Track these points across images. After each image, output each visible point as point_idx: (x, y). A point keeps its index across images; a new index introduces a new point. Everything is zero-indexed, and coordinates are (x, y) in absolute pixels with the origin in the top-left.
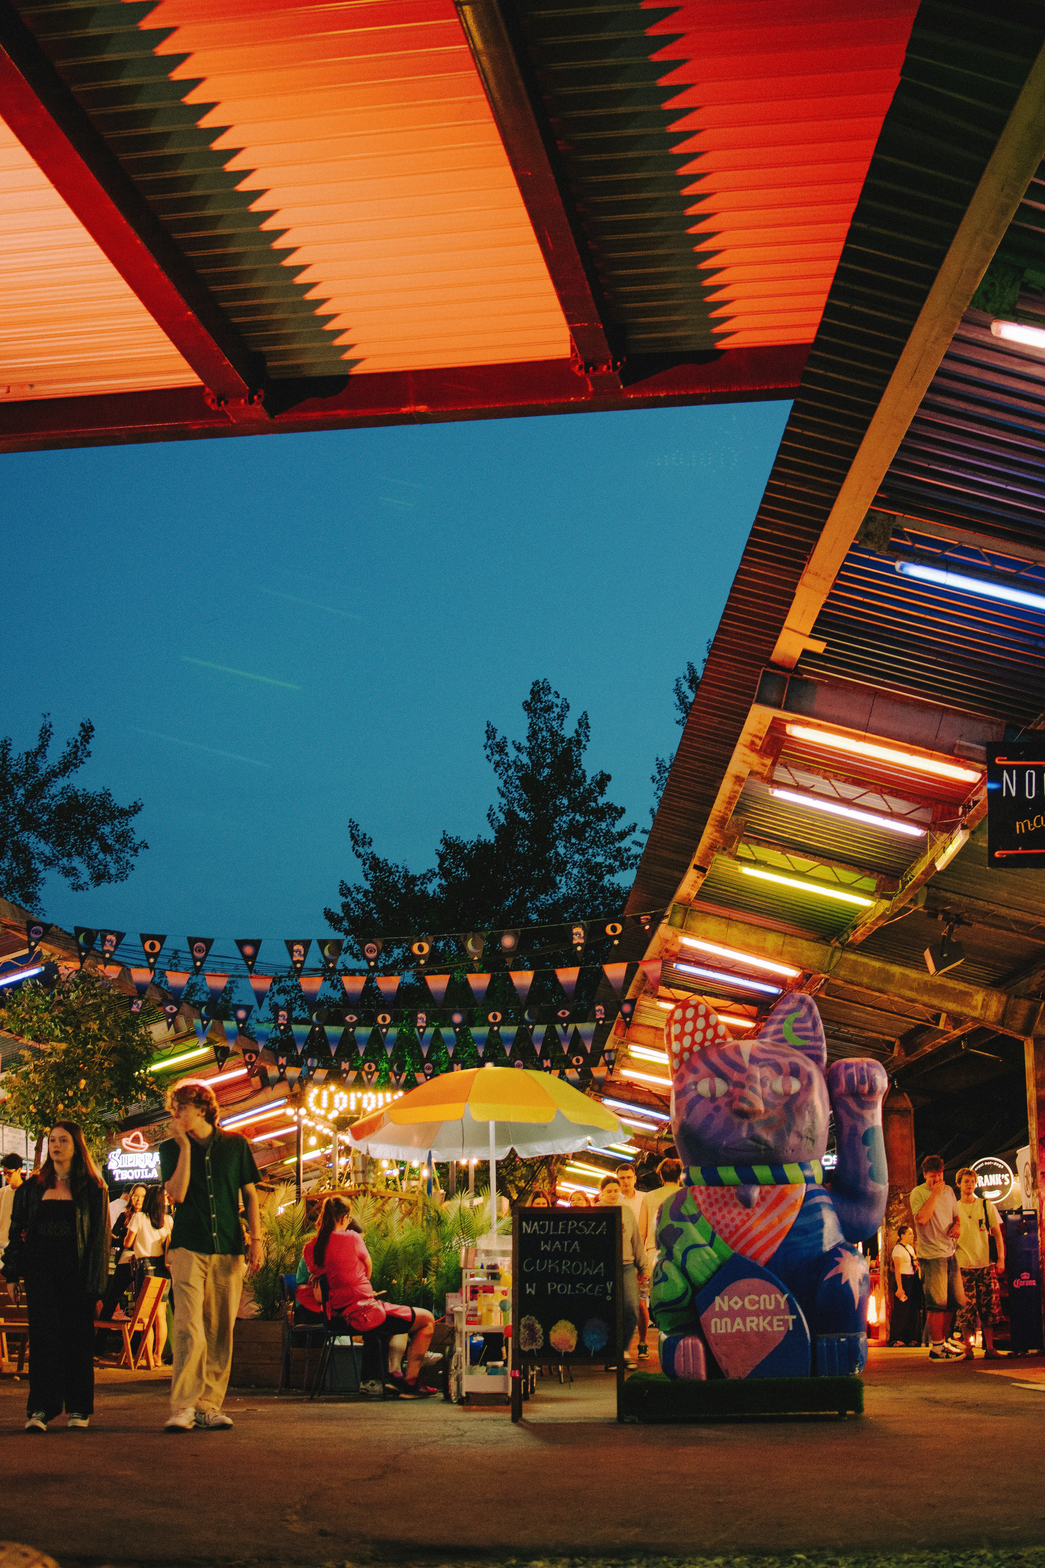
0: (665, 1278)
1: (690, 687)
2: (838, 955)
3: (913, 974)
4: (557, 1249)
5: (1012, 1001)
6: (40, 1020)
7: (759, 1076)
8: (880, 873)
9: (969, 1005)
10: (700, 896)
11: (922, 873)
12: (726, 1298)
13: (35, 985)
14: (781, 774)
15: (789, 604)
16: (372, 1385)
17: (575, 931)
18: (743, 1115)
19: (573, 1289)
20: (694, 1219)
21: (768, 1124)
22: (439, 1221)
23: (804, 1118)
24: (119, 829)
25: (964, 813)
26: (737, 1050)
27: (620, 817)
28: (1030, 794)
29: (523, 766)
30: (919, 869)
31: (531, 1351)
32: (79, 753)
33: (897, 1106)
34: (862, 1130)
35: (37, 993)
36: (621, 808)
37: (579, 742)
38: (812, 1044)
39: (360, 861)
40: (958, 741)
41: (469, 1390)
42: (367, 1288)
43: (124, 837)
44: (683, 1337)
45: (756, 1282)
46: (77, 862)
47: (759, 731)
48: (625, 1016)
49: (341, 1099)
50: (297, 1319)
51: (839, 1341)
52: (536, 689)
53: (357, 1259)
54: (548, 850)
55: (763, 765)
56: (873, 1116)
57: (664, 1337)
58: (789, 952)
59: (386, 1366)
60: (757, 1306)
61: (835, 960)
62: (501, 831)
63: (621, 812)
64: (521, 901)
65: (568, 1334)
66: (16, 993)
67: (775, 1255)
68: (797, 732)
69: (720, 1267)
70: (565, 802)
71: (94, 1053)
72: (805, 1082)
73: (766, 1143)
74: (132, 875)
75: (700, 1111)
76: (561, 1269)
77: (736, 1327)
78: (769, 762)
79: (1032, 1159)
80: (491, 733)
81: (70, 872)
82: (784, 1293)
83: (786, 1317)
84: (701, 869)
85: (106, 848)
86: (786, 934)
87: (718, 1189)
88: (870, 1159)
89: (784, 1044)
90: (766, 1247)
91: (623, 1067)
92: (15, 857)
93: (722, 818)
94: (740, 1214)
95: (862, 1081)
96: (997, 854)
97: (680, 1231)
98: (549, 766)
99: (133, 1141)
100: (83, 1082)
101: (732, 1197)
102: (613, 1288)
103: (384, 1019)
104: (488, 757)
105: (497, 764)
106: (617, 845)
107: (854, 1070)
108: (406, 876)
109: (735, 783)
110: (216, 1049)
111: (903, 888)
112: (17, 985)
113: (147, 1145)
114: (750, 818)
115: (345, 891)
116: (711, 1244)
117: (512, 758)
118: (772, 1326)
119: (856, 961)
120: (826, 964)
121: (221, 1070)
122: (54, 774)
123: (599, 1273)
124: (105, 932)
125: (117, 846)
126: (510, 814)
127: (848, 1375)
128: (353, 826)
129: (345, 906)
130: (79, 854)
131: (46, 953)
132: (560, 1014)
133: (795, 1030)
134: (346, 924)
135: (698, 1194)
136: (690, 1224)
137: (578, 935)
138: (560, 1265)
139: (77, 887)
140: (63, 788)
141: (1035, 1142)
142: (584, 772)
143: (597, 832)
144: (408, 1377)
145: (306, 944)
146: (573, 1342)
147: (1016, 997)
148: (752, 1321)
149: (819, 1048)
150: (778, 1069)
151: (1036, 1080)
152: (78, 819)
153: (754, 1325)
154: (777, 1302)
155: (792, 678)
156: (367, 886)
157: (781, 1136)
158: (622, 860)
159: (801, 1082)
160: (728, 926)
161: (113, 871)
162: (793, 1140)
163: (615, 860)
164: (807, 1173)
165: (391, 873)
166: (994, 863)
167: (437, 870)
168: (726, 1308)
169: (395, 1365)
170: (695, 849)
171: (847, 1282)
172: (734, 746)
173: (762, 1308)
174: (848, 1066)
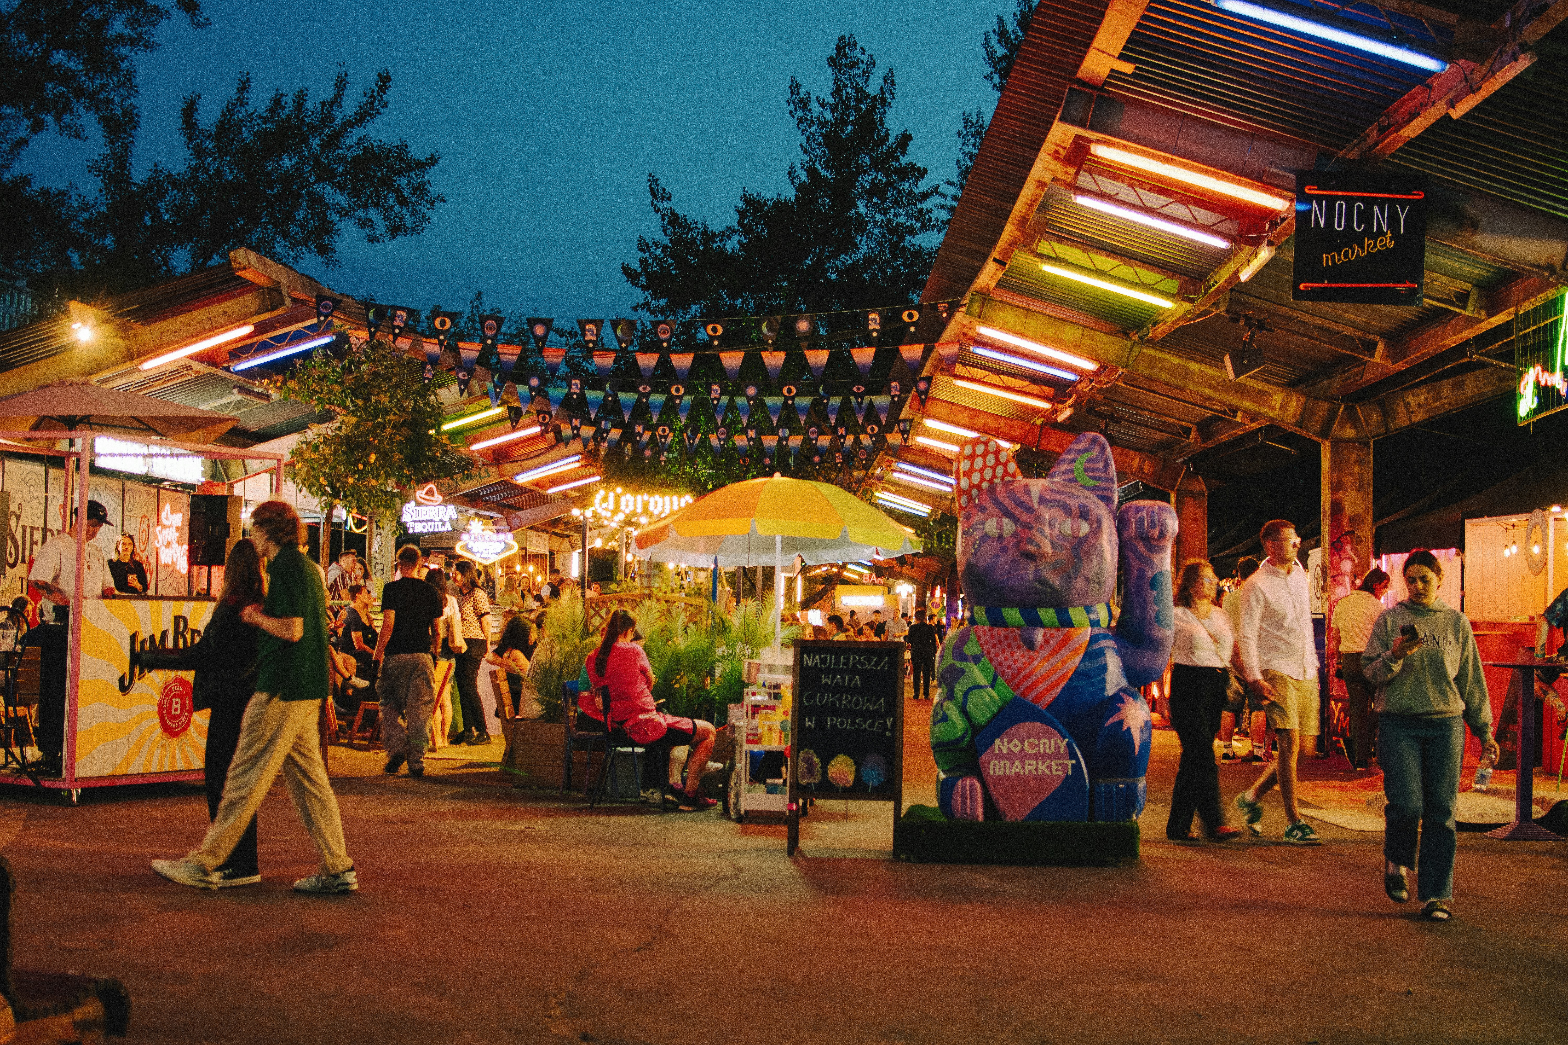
0: (945, 718)
1: (999, 41)
2: (1137, 349)
3: (1212, 372)
4: (837, 683)
5: (1311, 403)
6: (331, 391)
7: (1047, 518)
8: (1181, 274)
9: (1268, 405)
10: (1000, 285)
11: (1226, 281)
12: (1006, 741)
13: (326, 356)
14: (1084, 180)
15: (1099, 23)
16: (653, 793)
17: (871, 316)
18: (1030, 557)
19: (853, 724)
20: (976, 659)
21: (1056, 568)
22: (722, 629)
23: (1091, 561)
24: (416, 182)
25: (1271, 230)
26: (1027, 489)
27: (923, 177)
28: (1339, 226)
29: (827, 122)
30: (1223, 275)
31: (809, 784)
32: (376, 104)
33: (1191, 488)
34: (1149, 575)
35: (328, 364)
36: (925, 169)
37: (883, 101)
38: (1103, 485)
39: (659, 215)
40: (1267, 168)
41: (748, 808)
42: (649, 701)
43: (420, 190)
44: (961, 777)
45: (1037, 725)
46: (373, 214)
47: (1064, 141)
48: (920, 393)
49: (627, 501)
50: (579, 727)
51: (1117, 787)
52: (841, 45)
53: (638, 673)
54: (850, 210)
55: (1067, 173)
56: (1162, 560)
57: (942, 776)
58: (1087, 345)
59: (666, 778)
60: (1036, 750)
61: (1133, 355)
62: (802, 189)
63: (923, 173)
64: (819, 263)
65: (846, 769)
66: (307, 363)
67: (1057, 699)
68: (1102, 152)
69: (1001, 709)
70: (867, 160)
71: (385, 427)
72: (1094, 526)
73: (1052, 586)
74: (428, 227)
75: (988, 551)
76: (841, 704)
77: (1014, 770)
78: (1072, 171)
79: (1324, 562)
80: (795, 88)
81: (366, 223)
82: (1064, 737)
83: (1065, 762)
84: (1001, 262)
85: (403, 201)
86: (1085, 327)
87: (1001, 629)
88: (1156, 603)
89: (1073, 485)
90: (1047, 691)
91: (917, 434)
92: (311, 208)
93: (1024, 218)
94: (1023, 656)
95: (1152, 525)
96: (1302, 287)
97: (962, 672)
98: (853, 123)
99: (427, 493)
100: (373, 457)
101: (1015, 638)
102: (894, 724)
103: (678, 390)
104: (791, 112)
105: (800, 120)
106: (919, 206)
107: (1144, 514)
108: (705, 233)
109: (1037, 187)
110: (510, 409)
111: (1206, 293)
112: (307, 355)
113: (441, 498)
114: (1052, 215)
115: (643, 246)
116: (993, 686)
117: (816, 114)
118: (1051, 771)
119: (1154, 356)
120: (1124, 359)
121: (514, 429)
122: (350, 124)
123: (879, 709)
124: (396, 308)
125: (413, 199)
126: (811, 172)
127: (1125, 821)
128: (653, 180)
129: (643, 261)
130: (376, 205)
131: (337, 323)
132: (855, 389)
133: (1086, 470)
134: (643, 280)
135: (981, 633)
136: (973, 665)
137: (874, 321)
138: (840, 699)
139: (372, 239)
140: (359, 139)
141: (1327, 545)
142: (888, 130)
143: (899, 192)
144: (687, 789)
145: (599, 324)
146: (851, 777)
147: (1315, 398)
148: (1031, 765)
149: (1111, 490)
150: (1067, 510)
151: (1332, 483)
152: (374, 171)
153: (1032, 769)
154: (1057, 747)
155: (1099, 96)
156: (666, 241)
157: (1067, 579)
158: (925, 223)
159: (1091, 525)
160: (1027, 316)
161: (409, 224)
162: (1080, 584)
163: (917, 220)
164: (1093, 616)
165: (690, 230)
166: (1299, 295)
167: (736, 228)
168: (1005, 751)
169: (675, 777)
170: (995, 242)
171: (1129, 729)
172: (1039, 150)
173: (1042, 751)
174: (1139, 509)
